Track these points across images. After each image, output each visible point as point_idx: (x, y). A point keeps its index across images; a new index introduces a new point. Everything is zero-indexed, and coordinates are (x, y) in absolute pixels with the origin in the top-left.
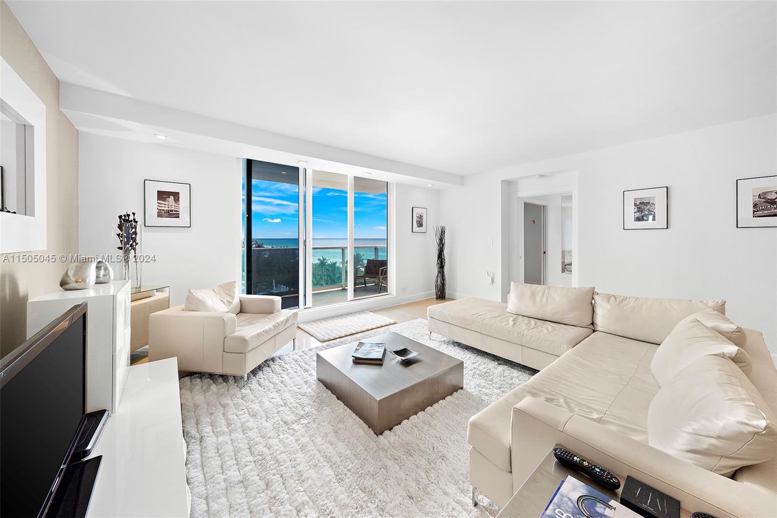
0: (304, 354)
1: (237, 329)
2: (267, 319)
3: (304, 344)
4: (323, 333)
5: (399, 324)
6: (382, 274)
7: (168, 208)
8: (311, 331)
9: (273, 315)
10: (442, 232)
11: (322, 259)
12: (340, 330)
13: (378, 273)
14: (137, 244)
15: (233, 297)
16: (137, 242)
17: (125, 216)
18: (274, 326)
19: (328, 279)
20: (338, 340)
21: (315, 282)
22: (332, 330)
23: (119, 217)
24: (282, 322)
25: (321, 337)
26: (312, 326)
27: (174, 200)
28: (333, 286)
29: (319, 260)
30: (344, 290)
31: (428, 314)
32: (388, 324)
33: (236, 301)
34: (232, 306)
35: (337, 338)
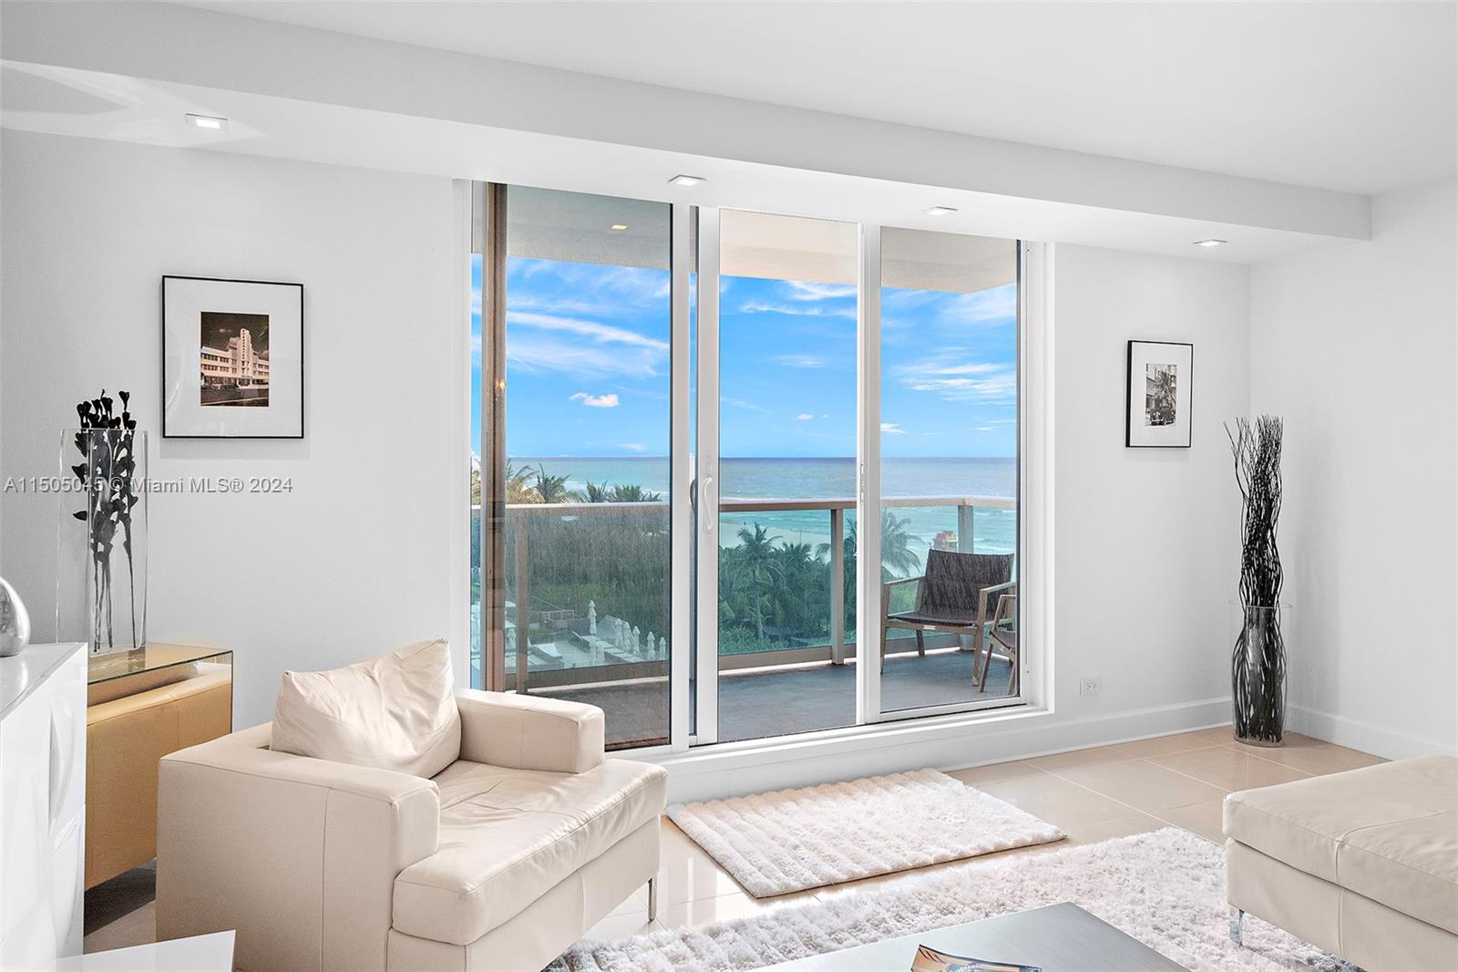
0: (689, 953)
1: (443, 835)
2: (550, 798)
3: (691, 898)
4: (764, 861)
5: (1079, 848)
6: (991, 611)
7: (234, 370)
8: (718, 844)
9: (572, 781)
10: (1264, 446)
11: (753, 532)
12: (832, 851)
13: (975, 609)
14: (133, 501)
15: (433, 701)
16: (134, 495)
17: (96, 403)
18: (575, 834)
19: (773, 605)
20: (823, 896)
21: (732, 615)
22: (796, 847)
23: (80, 407)
24: (605, 816)
25: (757, 879)
26: (718, 822)
27: (253, 341)
28: (796, 651)
29: (744, 534)
30: (842, 670)
31: (1225, 829)
32: (1029, 840)
33: (445, 716)
34: (429, 738)
35: (817, 888)
